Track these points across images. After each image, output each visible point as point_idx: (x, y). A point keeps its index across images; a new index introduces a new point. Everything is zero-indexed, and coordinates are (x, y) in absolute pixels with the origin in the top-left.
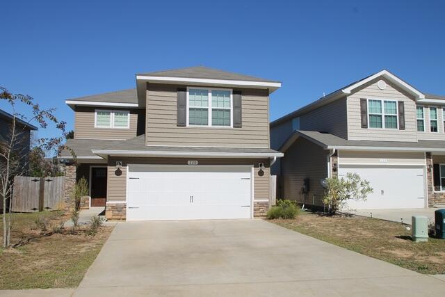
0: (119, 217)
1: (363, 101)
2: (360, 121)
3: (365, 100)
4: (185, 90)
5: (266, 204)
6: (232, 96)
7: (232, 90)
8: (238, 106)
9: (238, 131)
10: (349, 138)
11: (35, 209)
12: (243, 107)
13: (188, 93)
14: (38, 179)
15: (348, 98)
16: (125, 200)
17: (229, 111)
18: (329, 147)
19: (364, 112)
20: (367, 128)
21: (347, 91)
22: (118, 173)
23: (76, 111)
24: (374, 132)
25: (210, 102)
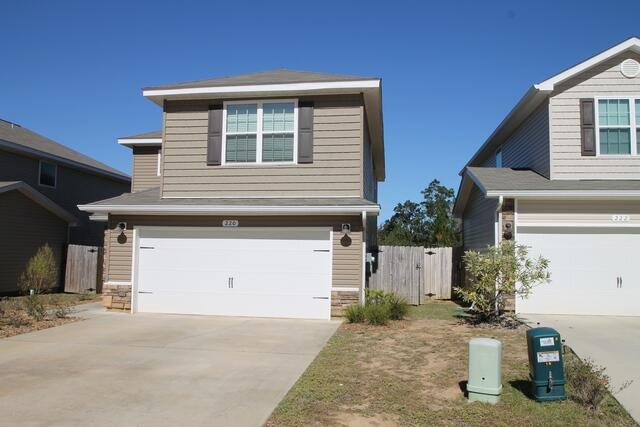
0: (121, 306)
1: (586, 104)
2: (579, 142)
3: (591, 101)
4: (220, 107)
5: (355, 296)
6: (296, 110)
7: (296, 101)
8: (306, 127)
9: (306, 169)
10: (553, 177)
11: (91, 290)
12: (316, 127)
13: (225, 112)
14: (96, 248)
15: (551, 99)
16: (130, 280)
17: (292, 136)
18: (490, 194)
19: (587, 125)
20: (595, 155)
21: (547, 86)
22: (122, 239)
23: (135, 153)
24: (611, 162)
25: (260, 123)
